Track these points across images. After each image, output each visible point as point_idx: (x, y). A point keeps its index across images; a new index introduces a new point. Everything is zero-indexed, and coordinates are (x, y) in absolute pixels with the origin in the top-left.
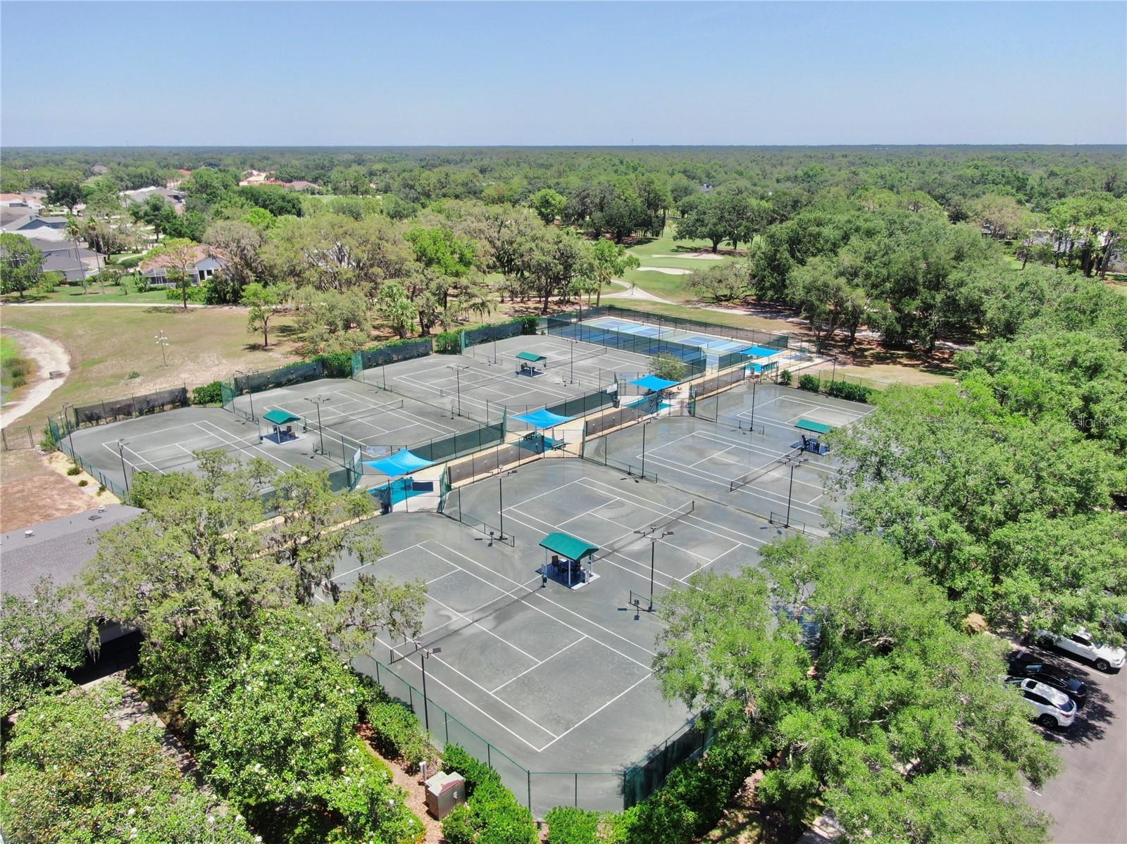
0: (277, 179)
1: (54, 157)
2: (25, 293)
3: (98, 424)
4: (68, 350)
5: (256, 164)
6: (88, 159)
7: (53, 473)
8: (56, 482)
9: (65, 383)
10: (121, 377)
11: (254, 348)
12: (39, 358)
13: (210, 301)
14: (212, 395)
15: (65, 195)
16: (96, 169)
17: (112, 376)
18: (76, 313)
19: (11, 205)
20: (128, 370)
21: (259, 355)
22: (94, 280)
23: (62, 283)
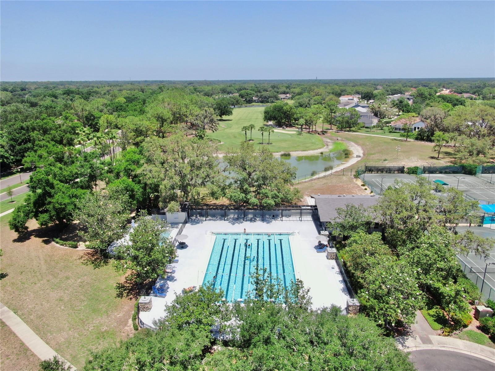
0: (455, 92)
1: (363, 83)
2: (351, 129)
3: (372, 173)
4: (363, 149)
5: (446, 85)
6: (375, 83)
7: (356, 184)
8: (357, 187)
9: (361, 159)
10: (381, 160)
11: (433, 158)
12: (353, 151)
13: (417, 139)
14: (413, 171)
15: (367, 96)
16: (378, 87)
17: (377, 159)
18: (367, 138)
19: (349, 99)
20: (383, 158)
21: (434, 161)
22: (374, 127)
23: (363, 127)
